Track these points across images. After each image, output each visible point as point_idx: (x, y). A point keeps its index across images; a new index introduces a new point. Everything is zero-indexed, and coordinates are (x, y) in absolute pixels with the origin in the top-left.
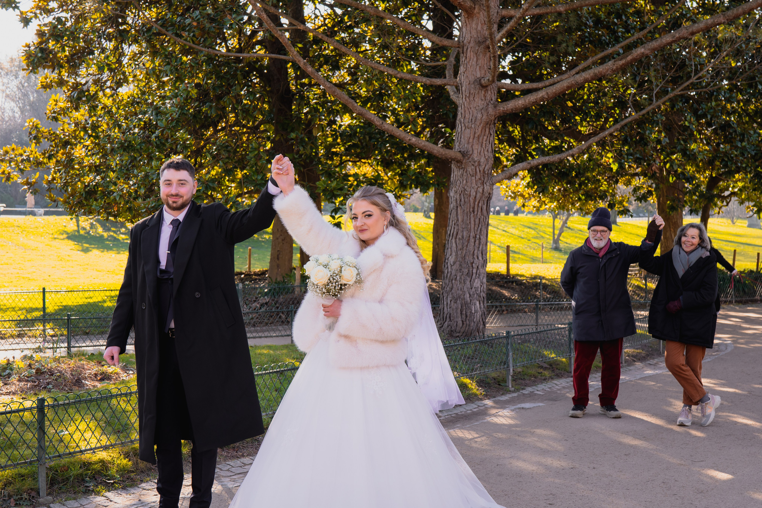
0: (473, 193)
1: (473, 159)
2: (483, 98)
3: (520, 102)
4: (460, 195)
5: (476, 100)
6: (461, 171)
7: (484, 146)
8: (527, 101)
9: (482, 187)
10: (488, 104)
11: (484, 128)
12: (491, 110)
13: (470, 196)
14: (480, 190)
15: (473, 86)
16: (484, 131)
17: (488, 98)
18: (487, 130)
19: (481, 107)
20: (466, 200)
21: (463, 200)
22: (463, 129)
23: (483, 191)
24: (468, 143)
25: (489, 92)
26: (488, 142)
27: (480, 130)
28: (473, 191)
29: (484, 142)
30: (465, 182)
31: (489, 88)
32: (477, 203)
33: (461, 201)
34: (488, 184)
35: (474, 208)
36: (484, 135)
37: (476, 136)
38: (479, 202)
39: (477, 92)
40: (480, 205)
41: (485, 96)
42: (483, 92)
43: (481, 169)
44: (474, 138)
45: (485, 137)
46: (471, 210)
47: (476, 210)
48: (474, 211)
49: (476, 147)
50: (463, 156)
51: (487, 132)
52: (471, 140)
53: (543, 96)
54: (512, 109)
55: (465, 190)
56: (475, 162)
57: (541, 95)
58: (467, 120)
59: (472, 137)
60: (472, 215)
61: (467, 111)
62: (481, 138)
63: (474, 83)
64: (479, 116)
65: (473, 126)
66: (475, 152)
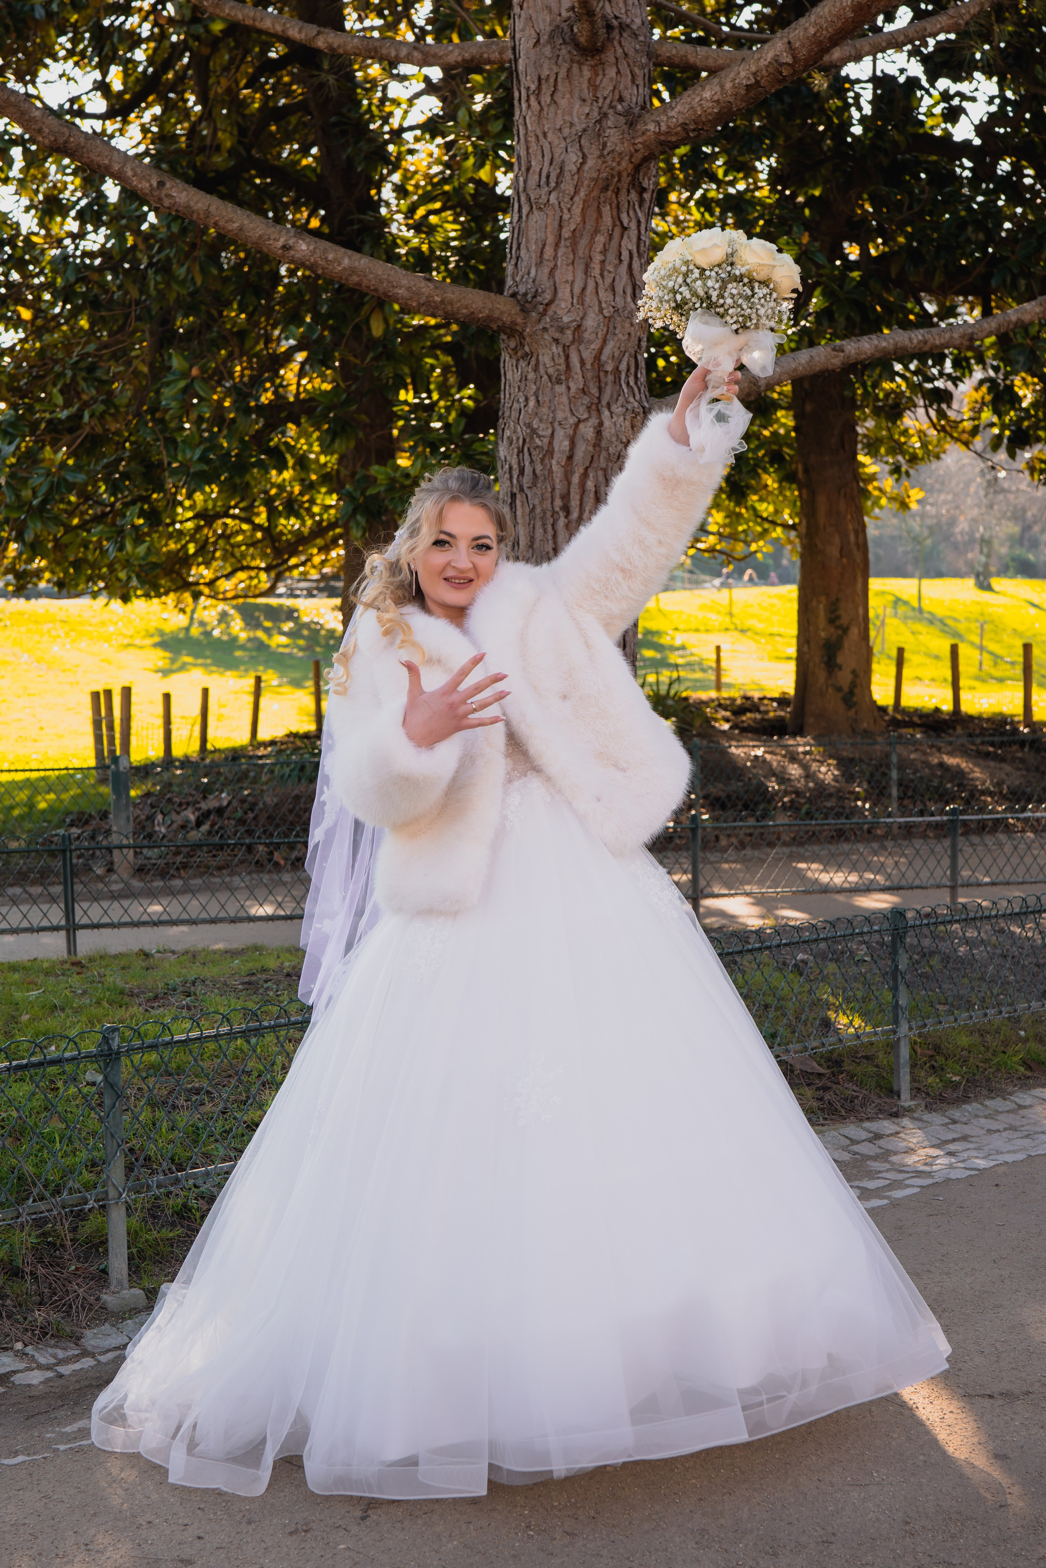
0: (562, 444)
1: (556, 319)
2: (586, 94)
3: (707, 94)
4: (521, 451)
5: (563, 103)
6: (522, 364)
7: (596, 272)
8: (728, 85)
9: (594, 421)
10: (605, 115)
11: (592, 206)
12: (613, 137)
13: (550, 452)
14: (587, 430)
15: (547, 50)
16: (592, 213)
17: (606, 88)
18: (606, 210)
19: (579, 127)
20: (539, 468)
21: (528, 470)
22: (525, 210)
23: (599, 433)
24: (540, 262)
25: (612, 72)
26: (611, 257)
27: (577, 210)
28: (560, 434)
29: (598, 258)
30: (532, 403)
31: (609, 56)
32: (575, 479)
33: (522, 472)
34: (617, 409)
35: (566, 497)
36: (596, 231)
37: (566, 233)
38: (585, 475)
39: (563, 73)
40: (590, 484)
41: (593, 86)
42: (587, 73)
43: (588, 355)
44: (557, 245)
45: (600, 239)
46: (558, 503)
47: (574, 503)
48: (566, 509)
49: (564, 274)
50: (523, 310)
51: (607, 220)
52: (549, 252)
53: (776, 59)
54: (684, 125)
55: (534, 431)
56: (562, 330)
57: (770, 56)
58: (533, 179)
59: (551, 240)
60: (562, 522)
61: (534, 147)
62: (583, 242)
63: (551, 36)
64: (573, 158)
65: (553, 198)
66: (564, 292)
